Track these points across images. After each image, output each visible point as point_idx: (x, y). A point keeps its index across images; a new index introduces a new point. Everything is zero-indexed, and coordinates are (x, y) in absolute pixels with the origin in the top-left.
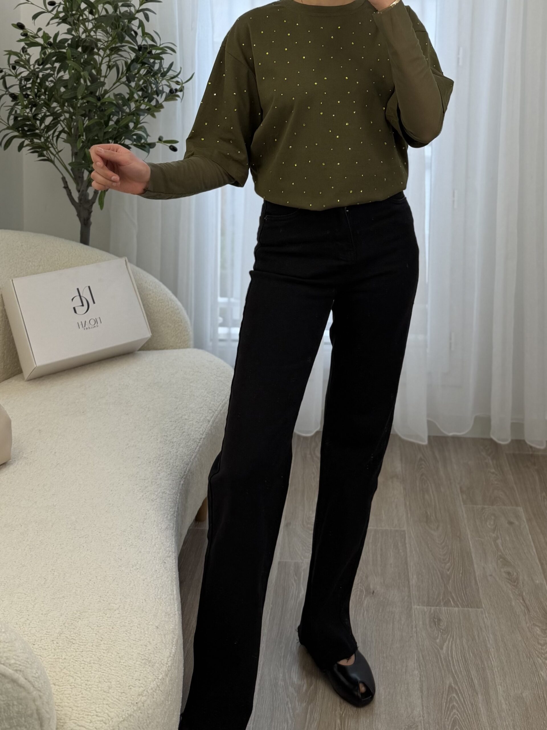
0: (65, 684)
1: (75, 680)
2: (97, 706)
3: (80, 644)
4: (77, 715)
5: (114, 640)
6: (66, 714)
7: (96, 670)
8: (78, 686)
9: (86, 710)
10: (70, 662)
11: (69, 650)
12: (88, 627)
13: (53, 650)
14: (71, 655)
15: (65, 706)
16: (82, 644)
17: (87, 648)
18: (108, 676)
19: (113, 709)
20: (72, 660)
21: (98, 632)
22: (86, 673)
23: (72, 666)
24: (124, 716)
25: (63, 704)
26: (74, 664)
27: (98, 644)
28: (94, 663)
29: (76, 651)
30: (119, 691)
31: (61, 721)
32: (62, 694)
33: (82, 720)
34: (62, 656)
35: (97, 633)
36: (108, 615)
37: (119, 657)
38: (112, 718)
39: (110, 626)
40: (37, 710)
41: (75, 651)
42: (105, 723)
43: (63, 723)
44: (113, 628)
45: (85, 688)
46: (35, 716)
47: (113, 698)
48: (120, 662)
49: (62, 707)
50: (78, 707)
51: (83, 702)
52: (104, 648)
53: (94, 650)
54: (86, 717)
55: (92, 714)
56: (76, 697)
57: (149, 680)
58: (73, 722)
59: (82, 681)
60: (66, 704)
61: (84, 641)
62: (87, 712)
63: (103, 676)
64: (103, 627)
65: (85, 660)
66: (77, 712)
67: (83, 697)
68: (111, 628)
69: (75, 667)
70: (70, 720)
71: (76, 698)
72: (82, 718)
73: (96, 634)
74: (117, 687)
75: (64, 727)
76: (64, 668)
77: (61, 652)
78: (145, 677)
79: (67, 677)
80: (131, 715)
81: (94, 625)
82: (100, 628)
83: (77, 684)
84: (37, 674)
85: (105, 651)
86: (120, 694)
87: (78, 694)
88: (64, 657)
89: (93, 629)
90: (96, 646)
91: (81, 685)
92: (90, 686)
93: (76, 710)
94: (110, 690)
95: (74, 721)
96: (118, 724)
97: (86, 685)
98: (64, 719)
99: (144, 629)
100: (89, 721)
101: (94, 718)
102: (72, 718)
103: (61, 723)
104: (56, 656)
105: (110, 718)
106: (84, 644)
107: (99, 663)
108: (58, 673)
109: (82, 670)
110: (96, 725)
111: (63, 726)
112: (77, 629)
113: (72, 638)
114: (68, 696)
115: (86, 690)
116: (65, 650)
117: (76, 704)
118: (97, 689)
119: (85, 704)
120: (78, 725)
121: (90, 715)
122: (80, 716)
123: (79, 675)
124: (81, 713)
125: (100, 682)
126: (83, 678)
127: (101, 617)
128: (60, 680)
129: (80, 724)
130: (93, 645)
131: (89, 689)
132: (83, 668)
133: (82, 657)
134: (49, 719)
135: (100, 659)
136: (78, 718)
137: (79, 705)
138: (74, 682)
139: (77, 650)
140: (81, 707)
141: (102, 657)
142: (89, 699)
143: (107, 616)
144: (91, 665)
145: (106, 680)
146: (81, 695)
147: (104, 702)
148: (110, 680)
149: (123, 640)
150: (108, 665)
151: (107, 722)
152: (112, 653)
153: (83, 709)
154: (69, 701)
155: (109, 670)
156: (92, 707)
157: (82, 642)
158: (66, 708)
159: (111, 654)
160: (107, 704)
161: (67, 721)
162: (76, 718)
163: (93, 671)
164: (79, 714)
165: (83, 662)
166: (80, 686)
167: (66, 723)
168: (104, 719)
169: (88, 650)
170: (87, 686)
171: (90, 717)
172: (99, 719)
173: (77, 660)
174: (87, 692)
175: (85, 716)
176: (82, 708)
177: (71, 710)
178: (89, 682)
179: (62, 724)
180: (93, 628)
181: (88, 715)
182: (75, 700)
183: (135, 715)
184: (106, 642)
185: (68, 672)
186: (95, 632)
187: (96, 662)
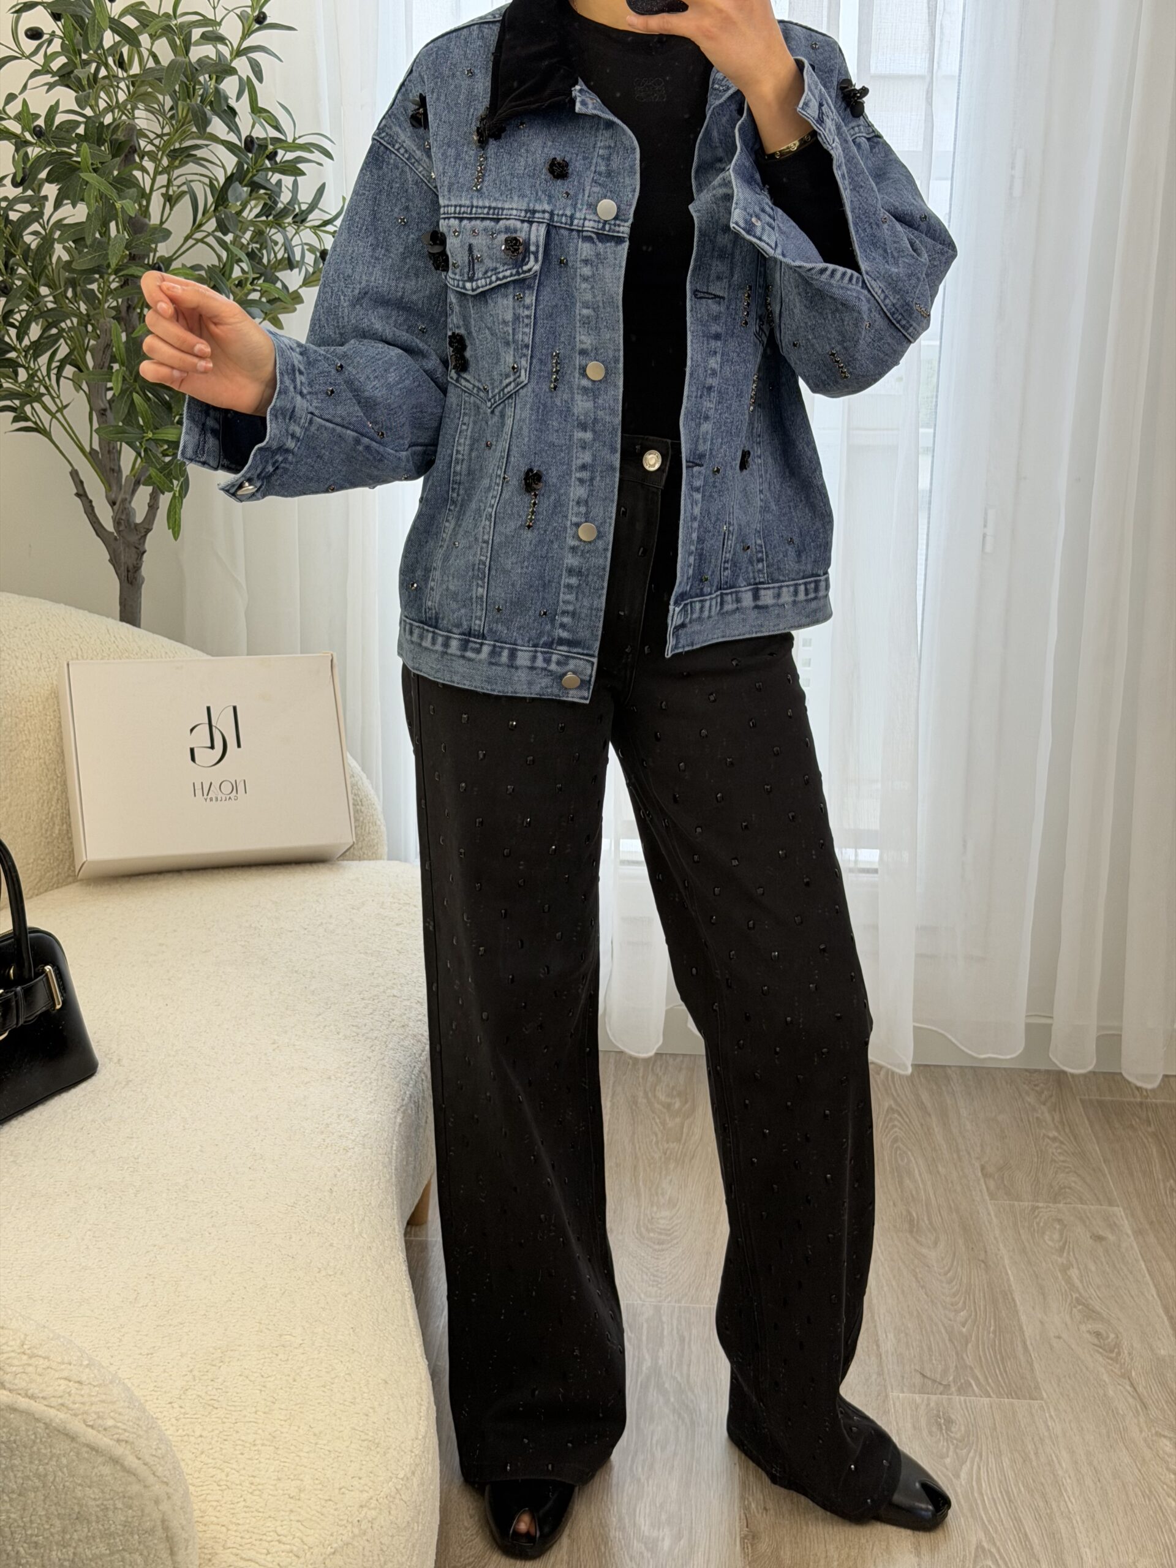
0: (206, 1483)
1: (227, 1476)
2: (279, 1523)
3: (229, 1408)
4: (239, 1539)
5: (299, 1401)
6: (215, 1538)
7: (268, 1456)
8: (234, 1486)
9: (256, 1531)
10: (213, 1442)
11: (207, 1420)
12: (241, 1378)
13: (174, 1421)
14: (213, 1430)
15: (212, 1523)
16: (233, 1408)
17: (245, 1416)
18: (295, 1469)
19: (312, 1531)
20: (216, 1439)
21: (264, 1386)
22: (250, 1462)
23: (218, 1449)
24: (335, 1545)
25: (206, 1519)
26: (222, 1446)
27: (267, 1410)
28: (263, 1445)
29: (224, 1423)
30: (320, 1496)
31: (206, 1551)
32: (204, 1501)
33: (249, 1549)
34: (194, 1431)
35: (263, 1389)
36: (281, 1356)
37: (315, 1435)
38: (310, 1548)
39: (289, 1375)
40: (163, 1521)
41: (220, 1421)
42: (298, 1557)
43: (210, 1554)
44: (295, 1380)
45: (250, 1491)
46: (160, 1533)
47: (309, 1510)
48: (316, 1444)
49: (205, 1525)
50: (239, 1524)
51: (248, 1515)
52: (282, 1418)
53: (260, 1421)
54: (258, 1543)
55: (269, 1539)
56: (232, 1506)
57: (380, 1479)
58: (232, 1553)
59: (242, 1478)
60: (215, 1519)
61: (236, 1404)
62: (258, 1534)
63: (286, 1469)
64: (273, 1378)
65: (243, 1438)
66: (238, 1534)
67: (247, 1507)
68: (291, 1381)
69: (224, 1451)
70: (224, 1548)
71: (233, 1509)
72: (249, 1546)
73: (261, 1391)
74: (315, 1489)
75: (214, 1561)
76: (202, 1453)
77: (191, 1423)
78: (371, 1473)
79: (210, 1470)
80: (347, 1544)
81: (255, 1375)
82: (269, 1379)
83: (232, 1483)
84: (160, 1451)
85: (283, 1423)
86: (323, 1502)
87: (236, 1500)
88: (197, 1434)
89: (253, 1382)
90: (265, 1413)
91: (241, 1485)
92: (260, 1487)
93: (236, 1531)
94: (302, 1495)
95: (234, 1551)
96: (325, 1559)
97: (252, 1484)
98: (213, 1548)
99: (359, 1384)
100: (265, 1551)
101: (273, 1546)
102: (229, 1545)
103: (206, 1554)
104: (180, 1431)
105: (306, 1547)
106: (239, 1409)
107: (274, 1444)
108: (190, 1462)
109: (240, 1456)
110: (278, 1558)
111: (210, 1560)
112: (220, 1380)
113: (212, 1397)
114: (215, 1504)
115: (251, 1493)
116: (200, 1420)
117: (234, 1520)
118: (276, 1493)
119: (254, 1520)
120: (242, 1558)
121: (266, 1541)
122: (244, 1541)
123: (234, 1466)
124: (247, 1536)
125: (279, 1479)
126: (243, 1472)
127: (268, 1360)
128: (196, 1475)
129: (244, 1556)
130: (256, 1412)
131: (257, 1493)
132: (242, 1454)
133: (237, 1432)
134: (187, 1540)
135: (274, 1437)
136: (241, 1545)
137: (240, 1522)
138: (224, 1478)
139: (225, 1420)
140: (243, 1524)
141: (278, 1432)
142: (261, 1510)
143: (279, 1357)
144: (256, 1448)
145: (292, 1477)
146: (243, 1504)
147: (292, 1518)
148: (301, 1477)
149: (319, 1403)
150: (292, 1448)
151: (301, 1554)
152: (299, 1427)
153: (251, 1529)
154: (218, 1514)
155: (297, 1459)
156: (268, 1524)
157: (235, 1406)
158: (212, 1527)
159: (296, 1428)
160: (298, 1521)
161: (218, 1552)
162: (238, 1546)
163: (263, 1460)
164: (242, 1538)
165: (239, 1442)
166: (239, 1487)
167: (216, 1554)
168: (295, 1549)
169: (247, 1419)
170: (253, 1487)
171: (266, 1544)
172: (283, 1547)
173: (225, 1438)
174: (254, 1498)
175: (254, 1542)
176: (247, 1526)
177: (224, 1529)
178: (257, 1480)
179: (209, 1557)
180: (253, 1379)
181: (261, 1540)
182: (232, 1511)
183: (356, 1544)
184: (283, 1406)
185: (210, 1461)
186: (259, 1387)
187: (266, 1442)
